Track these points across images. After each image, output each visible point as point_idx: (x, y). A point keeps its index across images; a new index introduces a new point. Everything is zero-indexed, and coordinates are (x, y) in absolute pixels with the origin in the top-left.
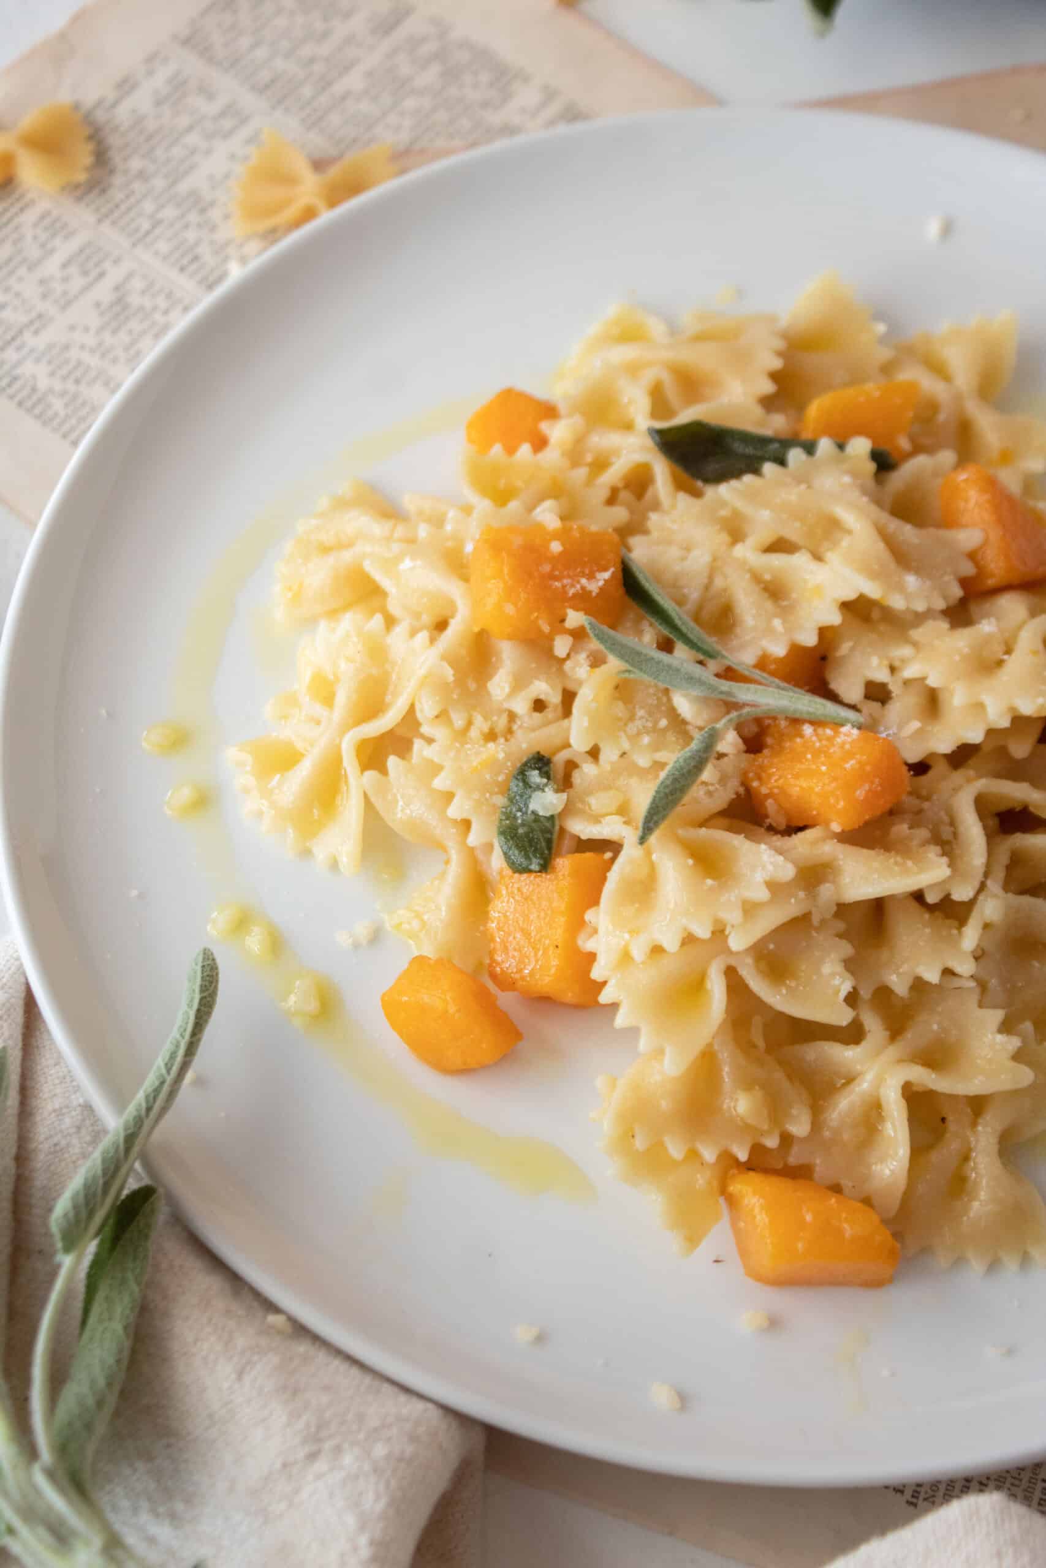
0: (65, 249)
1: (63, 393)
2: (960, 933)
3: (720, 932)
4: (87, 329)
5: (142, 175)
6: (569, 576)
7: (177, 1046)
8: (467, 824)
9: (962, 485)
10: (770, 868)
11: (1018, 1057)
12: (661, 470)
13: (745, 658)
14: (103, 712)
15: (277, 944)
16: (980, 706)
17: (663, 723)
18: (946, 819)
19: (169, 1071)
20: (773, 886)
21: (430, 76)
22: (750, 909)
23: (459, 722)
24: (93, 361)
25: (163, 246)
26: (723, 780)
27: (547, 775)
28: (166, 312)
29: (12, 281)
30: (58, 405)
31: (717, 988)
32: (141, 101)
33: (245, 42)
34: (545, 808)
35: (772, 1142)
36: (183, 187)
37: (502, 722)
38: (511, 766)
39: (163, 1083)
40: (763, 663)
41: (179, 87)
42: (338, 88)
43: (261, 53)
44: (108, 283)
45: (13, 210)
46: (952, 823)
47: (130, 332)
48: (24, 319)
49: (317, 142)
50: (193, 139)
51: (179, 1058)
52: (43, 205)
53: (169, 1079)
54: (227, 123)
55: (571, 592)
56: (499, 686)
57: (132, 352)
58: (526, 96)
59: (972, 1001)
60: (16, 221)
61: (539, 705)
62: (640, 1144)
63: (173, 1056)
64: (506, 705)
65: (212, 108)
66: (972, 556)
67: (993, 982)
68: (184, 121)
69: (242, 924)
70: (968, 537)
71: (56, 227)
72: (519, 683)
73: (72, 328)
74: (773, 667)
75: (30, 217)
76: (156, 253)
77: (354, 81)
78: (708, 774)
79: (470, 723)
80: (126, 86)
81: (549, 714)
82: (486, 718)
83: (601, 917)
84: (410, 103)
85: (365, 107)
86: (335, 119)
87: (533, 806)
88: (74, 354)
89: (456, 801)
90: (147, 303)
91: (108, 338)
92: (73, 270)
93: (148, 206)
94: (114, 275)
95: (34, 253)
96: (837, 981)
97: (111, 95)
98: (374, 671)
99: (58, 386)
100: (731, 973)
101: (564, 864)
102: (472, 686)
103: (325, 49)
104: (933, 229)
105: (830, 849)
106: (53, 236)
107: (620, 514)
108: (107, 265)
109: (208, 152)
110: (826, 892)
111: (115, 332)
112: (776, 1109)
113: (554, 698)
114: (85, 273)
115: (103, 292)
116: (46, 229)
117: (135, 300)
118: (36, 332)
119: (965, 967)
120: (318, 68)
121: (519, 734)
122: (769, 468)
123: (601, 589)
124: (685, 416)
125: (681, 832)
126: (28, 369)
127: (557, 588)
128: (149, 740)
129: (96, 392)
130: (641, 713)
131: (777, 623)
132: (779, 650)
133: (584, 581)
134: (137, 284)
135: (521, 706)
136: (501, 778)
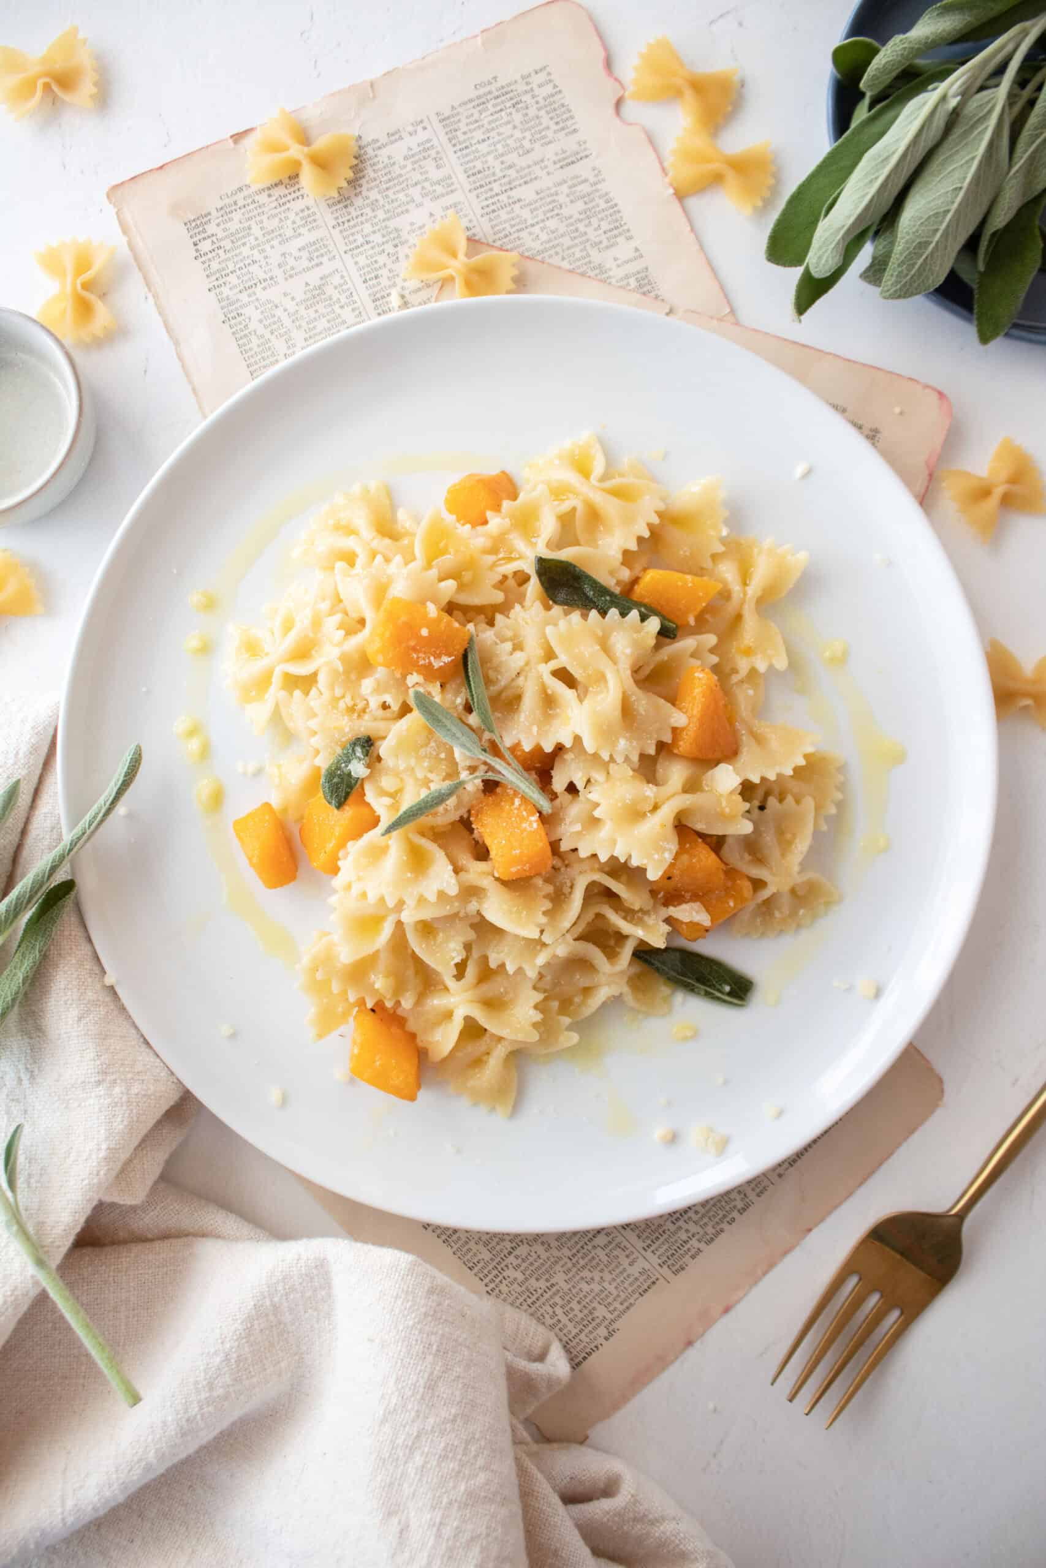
0: (308, 237)
1: (262, 336)
2: (541, 950)
3: (400, 905)
4: (293, 299)
5: (374, 207)
6: (425, 653)
7: (100, 811)
8: (317, 752)
9: (697, 681)
10: (445, 885)
11: (535, 1025)
12: (534, 586)
13: (508, 741)
14: (175, 571)
15: (206, 752)
16: (614, 842)
17: (443, 756)
18: (569, 884)
19: (90, 825)
20: (442, 895)
21: (574, 210)
22: (421, 900)
23: (338, 692)
24: (287, 321)
25: (362, 260)
26: (457, 807)
27: (367, 754)
28: (342, 307)
29: (267, 247)
30: (255, 341)
31: (387, 930)
32: (398, 151)
33: (479, 135)
34: (356, 773)
35: (389, 1004)
36: (392, 224)
37: (360, 706)
38: (350, 736)
39: (84, 834)
40: (515, 748)
41: (425, 148)
42: (515, 194)
43: (483, 148)
44: (318, 272)
45: (289, 197)
46: (572, 887)
47: (316, 311)
48: (262, 276)
49: (484, 229)
50: (415, 192)
51: (99, 819)
52: (309, 201)
53: (88, 832)
54: (439, 189)
55: (421, 662)
56: (367, 685)
57: (311, 326)
58: (624, 250)
59: (530, 985)
60: (288, 205)
61: (385, 706)
62: (319, 976)
63: (95, 817)
64: (366, 697)
65: (435, 174)
66: (674, 730)
67: (549, 978)
68: (416, 176)
69: (192, 733)
70: (679, 719)
71: (309, 220)
72: (378, 689)
73: (285, 294)
74: (519, 753)
75: (299, 205)
76: (356, 263)
77: (527, 193)
78: (451, 802)
79: (343, 697)
80: (395, 136)
81: (388, 713)
82: (353, 698)
83: (355, 848)
84: (552, 224)
85: (526, 214)
86: (503, 215)
87: (350, 767)
88: (279, 312)
89: (317, 737)
90: (335, 295)
91: (302, 311)
92: (304, 254)
93: (367, 228)
94: (326, 269)
95: (289, 233)
96: (454, 954)
97: (384, 139)
98: (311, 635)
99: (261, 330)
100: (399, 924)
101: (349, 811)
102: (353, 677)
103: (522, 162)
104: (799, 470)
105: (487, 883)
106: (303, 226)
107: (499, 597)
108: (325, 259)
109: (420, 205)
110: (473, 906)
111: (307, 308)
112: (399, 988)
113: (395, 707)
114: (311, 259)
115: (313, 277)
116: (302, 219)
117: (329, 290)
118: (264, 289)
119: (532, 973)
120: (512, 173)
121: (366, 717)
122: (594, 613)
123: (441, 667)
124: (565, 554)
125: (411, 835)
126: (248, 311)
127: (413, 658)
128: (195, 598)
129: (280, 346)
130: (433, 744)
131: (535, 729)
132: (527, 747)
133: (432, 658)
134: (336, 280)
135: (374, 703)
136: (344, 740)
